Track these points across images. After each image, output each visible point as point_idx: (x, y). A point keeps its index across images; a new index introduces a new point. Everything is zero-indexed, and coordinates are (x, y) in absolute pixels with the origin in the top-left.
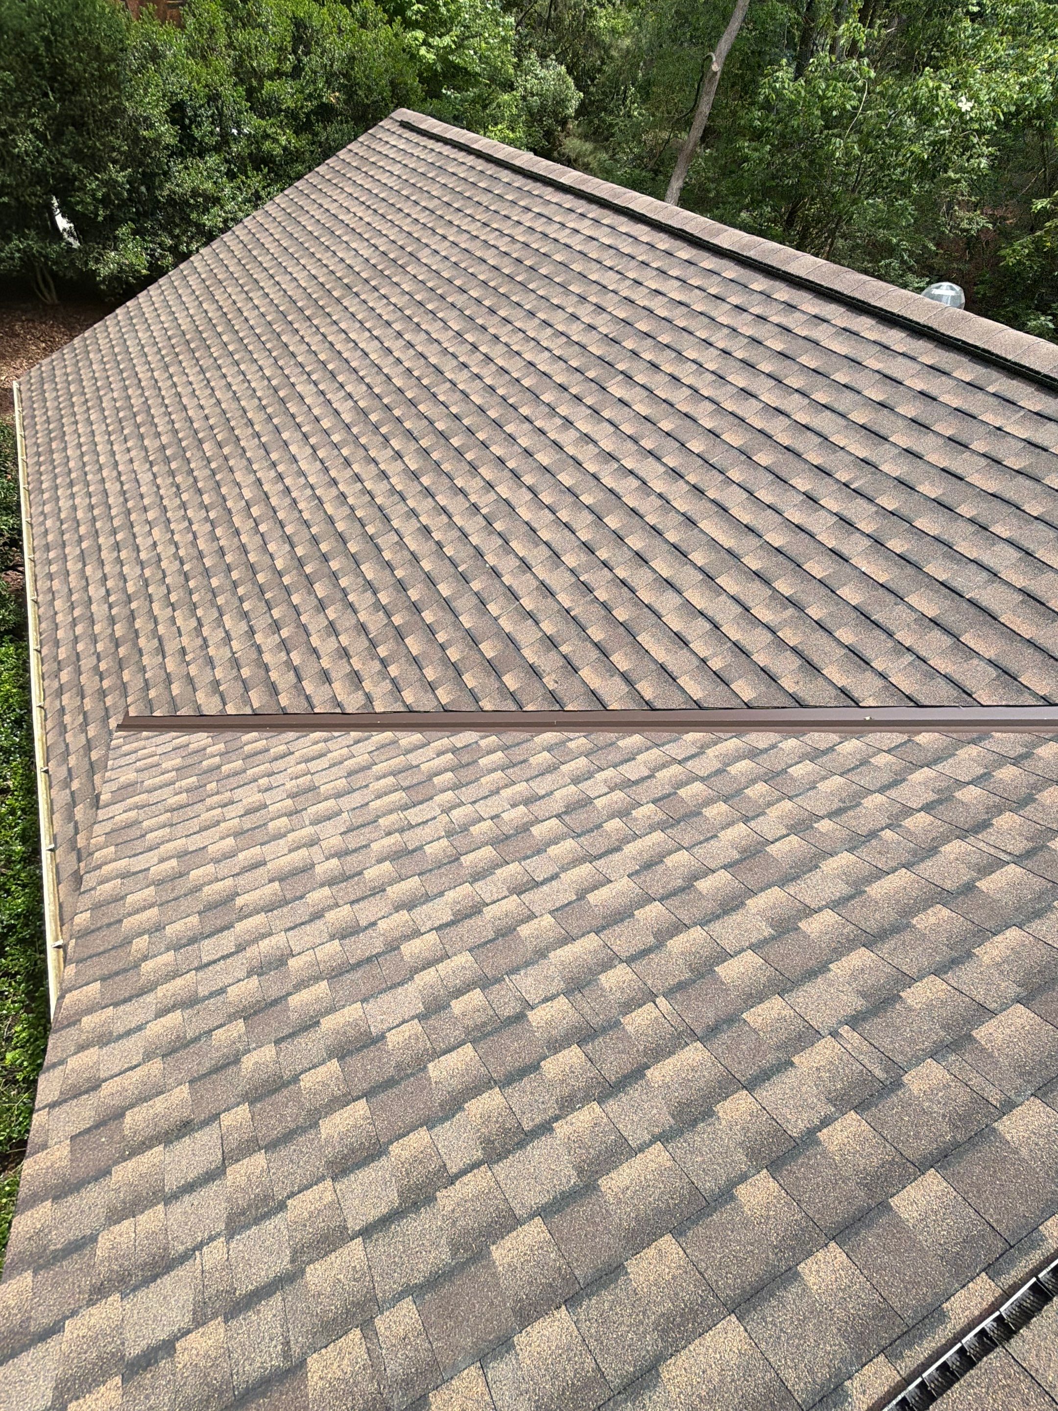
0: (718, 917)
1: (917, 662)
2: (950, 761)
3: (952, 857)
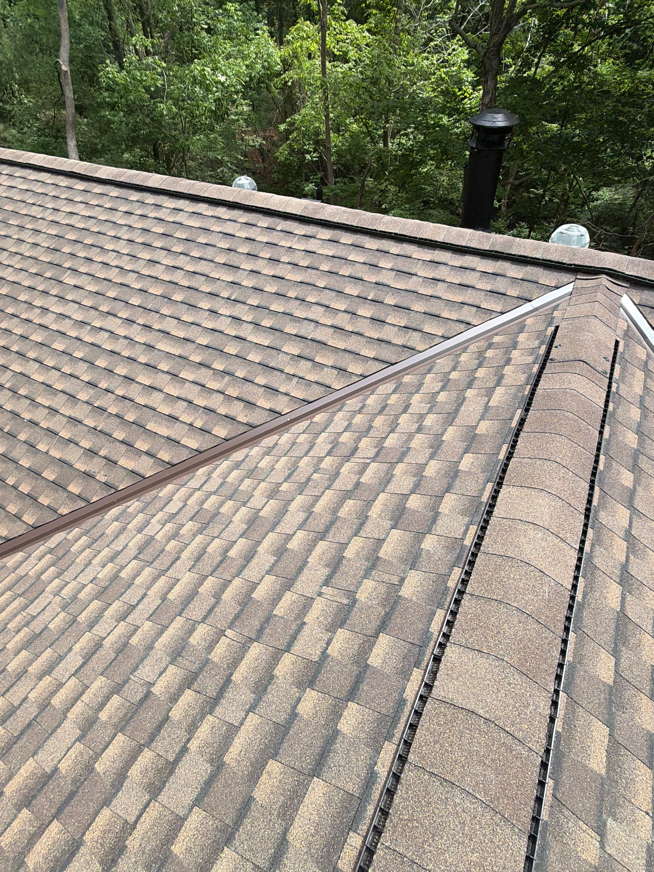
0: (245, 566)
1: (300, 380)
2: (332, 424)
3: (346, 473)
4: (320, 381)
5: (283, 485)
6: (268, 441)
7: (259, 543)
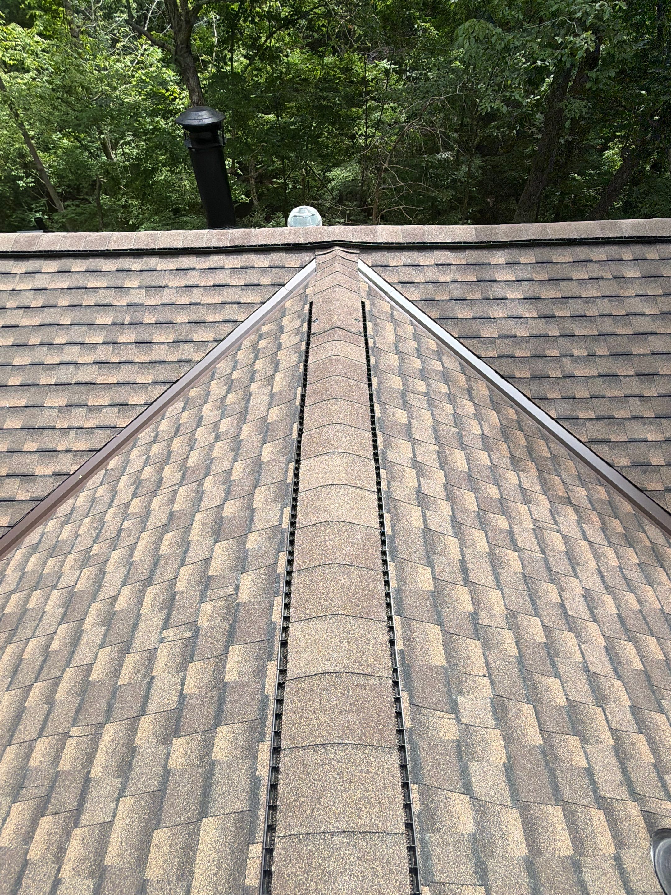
2: (129, 464)
3: (157, 508)
4: (102, 424)
5: (93, 549)
6: (63, 509)
7: (82, 620)
